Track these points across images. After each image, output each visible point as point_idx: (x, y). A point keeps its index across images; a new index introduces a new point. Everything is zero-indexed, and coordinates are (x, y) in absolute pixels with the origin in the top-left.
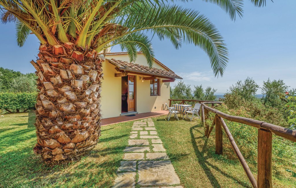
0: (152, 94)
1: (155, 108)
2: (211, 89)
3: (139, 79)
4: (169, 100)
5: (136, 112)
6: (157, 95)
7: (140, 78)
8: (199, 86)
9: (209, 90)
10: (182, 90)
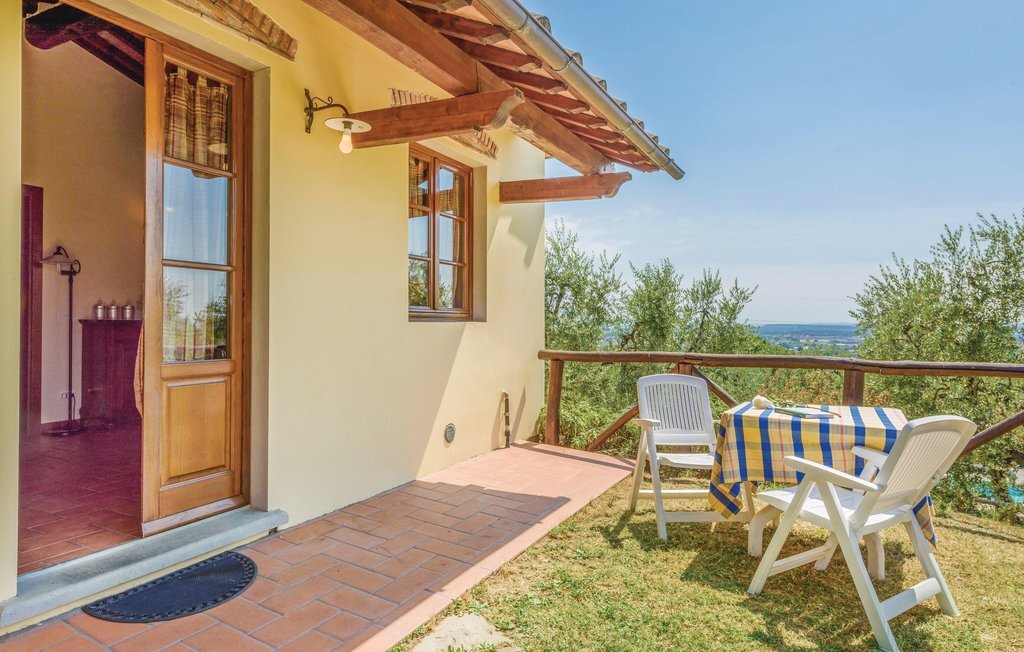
0: (423, 304)
1: (449, 435)
2: (717, 287)
3: (302, 117)
4: (541, 355)
5: (262, 508)
6: (457, 313)
7: (310, 110)
8: (658, 266)
9: (710, 288)
10: (562, 287)
